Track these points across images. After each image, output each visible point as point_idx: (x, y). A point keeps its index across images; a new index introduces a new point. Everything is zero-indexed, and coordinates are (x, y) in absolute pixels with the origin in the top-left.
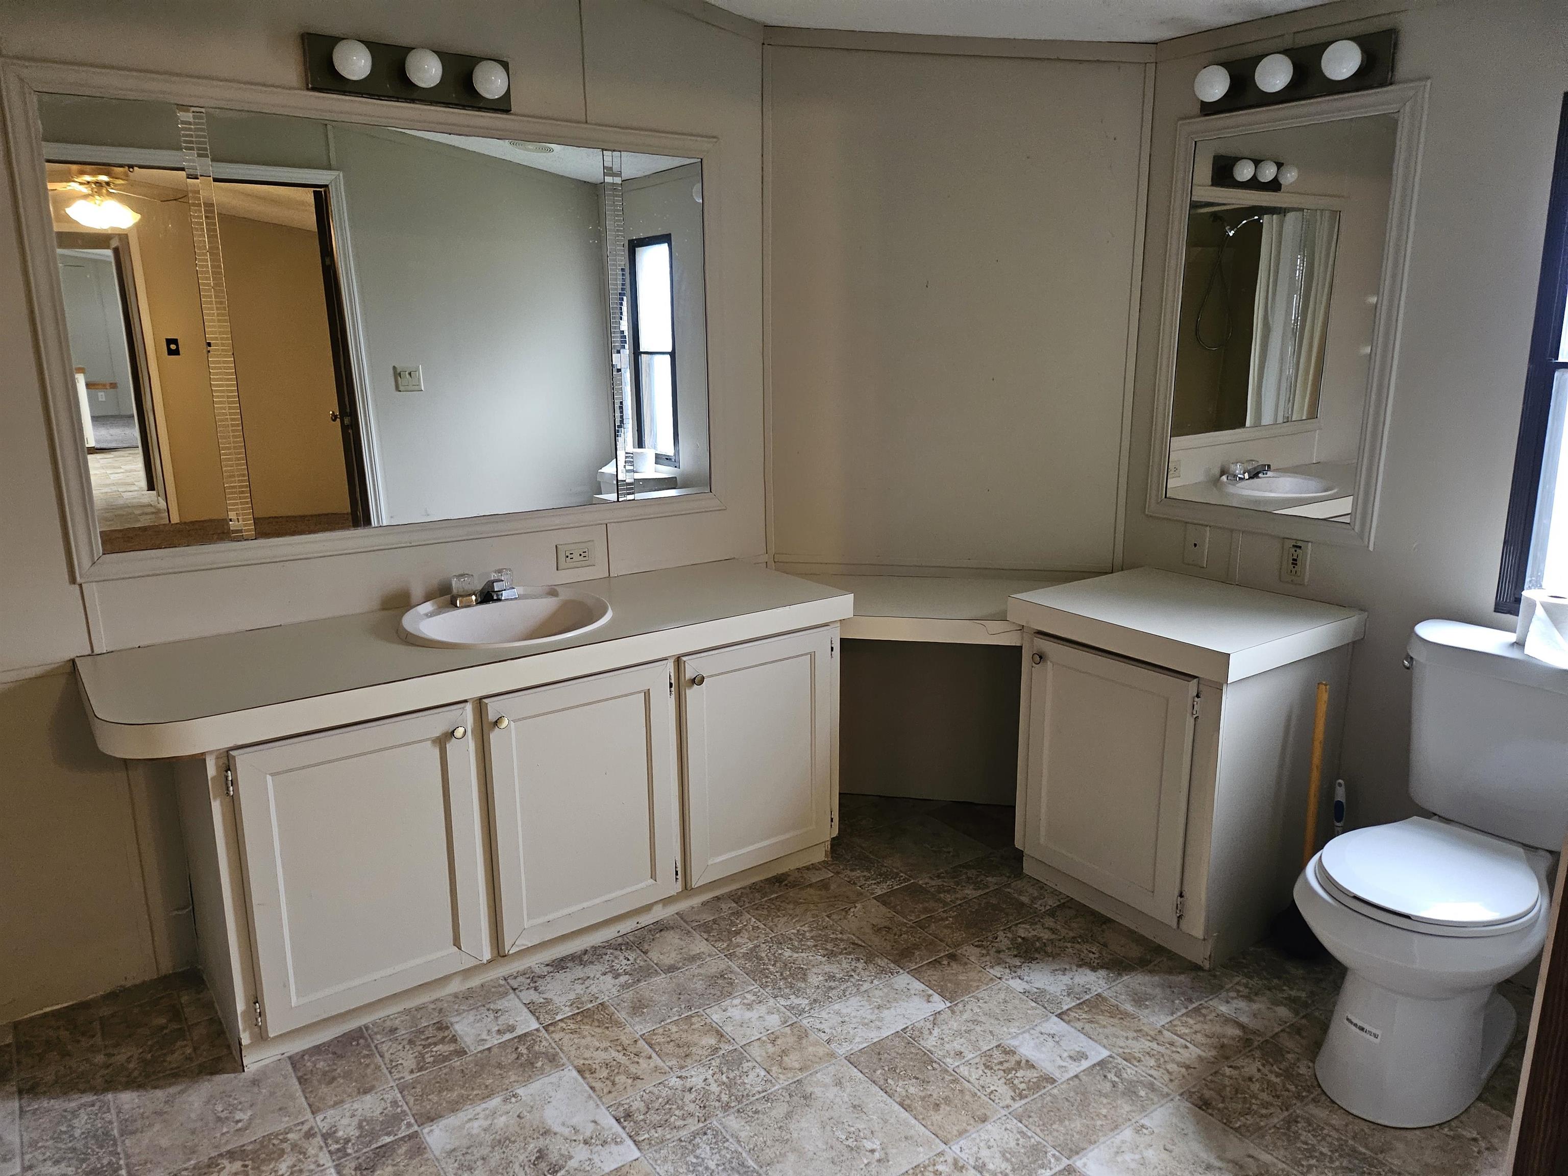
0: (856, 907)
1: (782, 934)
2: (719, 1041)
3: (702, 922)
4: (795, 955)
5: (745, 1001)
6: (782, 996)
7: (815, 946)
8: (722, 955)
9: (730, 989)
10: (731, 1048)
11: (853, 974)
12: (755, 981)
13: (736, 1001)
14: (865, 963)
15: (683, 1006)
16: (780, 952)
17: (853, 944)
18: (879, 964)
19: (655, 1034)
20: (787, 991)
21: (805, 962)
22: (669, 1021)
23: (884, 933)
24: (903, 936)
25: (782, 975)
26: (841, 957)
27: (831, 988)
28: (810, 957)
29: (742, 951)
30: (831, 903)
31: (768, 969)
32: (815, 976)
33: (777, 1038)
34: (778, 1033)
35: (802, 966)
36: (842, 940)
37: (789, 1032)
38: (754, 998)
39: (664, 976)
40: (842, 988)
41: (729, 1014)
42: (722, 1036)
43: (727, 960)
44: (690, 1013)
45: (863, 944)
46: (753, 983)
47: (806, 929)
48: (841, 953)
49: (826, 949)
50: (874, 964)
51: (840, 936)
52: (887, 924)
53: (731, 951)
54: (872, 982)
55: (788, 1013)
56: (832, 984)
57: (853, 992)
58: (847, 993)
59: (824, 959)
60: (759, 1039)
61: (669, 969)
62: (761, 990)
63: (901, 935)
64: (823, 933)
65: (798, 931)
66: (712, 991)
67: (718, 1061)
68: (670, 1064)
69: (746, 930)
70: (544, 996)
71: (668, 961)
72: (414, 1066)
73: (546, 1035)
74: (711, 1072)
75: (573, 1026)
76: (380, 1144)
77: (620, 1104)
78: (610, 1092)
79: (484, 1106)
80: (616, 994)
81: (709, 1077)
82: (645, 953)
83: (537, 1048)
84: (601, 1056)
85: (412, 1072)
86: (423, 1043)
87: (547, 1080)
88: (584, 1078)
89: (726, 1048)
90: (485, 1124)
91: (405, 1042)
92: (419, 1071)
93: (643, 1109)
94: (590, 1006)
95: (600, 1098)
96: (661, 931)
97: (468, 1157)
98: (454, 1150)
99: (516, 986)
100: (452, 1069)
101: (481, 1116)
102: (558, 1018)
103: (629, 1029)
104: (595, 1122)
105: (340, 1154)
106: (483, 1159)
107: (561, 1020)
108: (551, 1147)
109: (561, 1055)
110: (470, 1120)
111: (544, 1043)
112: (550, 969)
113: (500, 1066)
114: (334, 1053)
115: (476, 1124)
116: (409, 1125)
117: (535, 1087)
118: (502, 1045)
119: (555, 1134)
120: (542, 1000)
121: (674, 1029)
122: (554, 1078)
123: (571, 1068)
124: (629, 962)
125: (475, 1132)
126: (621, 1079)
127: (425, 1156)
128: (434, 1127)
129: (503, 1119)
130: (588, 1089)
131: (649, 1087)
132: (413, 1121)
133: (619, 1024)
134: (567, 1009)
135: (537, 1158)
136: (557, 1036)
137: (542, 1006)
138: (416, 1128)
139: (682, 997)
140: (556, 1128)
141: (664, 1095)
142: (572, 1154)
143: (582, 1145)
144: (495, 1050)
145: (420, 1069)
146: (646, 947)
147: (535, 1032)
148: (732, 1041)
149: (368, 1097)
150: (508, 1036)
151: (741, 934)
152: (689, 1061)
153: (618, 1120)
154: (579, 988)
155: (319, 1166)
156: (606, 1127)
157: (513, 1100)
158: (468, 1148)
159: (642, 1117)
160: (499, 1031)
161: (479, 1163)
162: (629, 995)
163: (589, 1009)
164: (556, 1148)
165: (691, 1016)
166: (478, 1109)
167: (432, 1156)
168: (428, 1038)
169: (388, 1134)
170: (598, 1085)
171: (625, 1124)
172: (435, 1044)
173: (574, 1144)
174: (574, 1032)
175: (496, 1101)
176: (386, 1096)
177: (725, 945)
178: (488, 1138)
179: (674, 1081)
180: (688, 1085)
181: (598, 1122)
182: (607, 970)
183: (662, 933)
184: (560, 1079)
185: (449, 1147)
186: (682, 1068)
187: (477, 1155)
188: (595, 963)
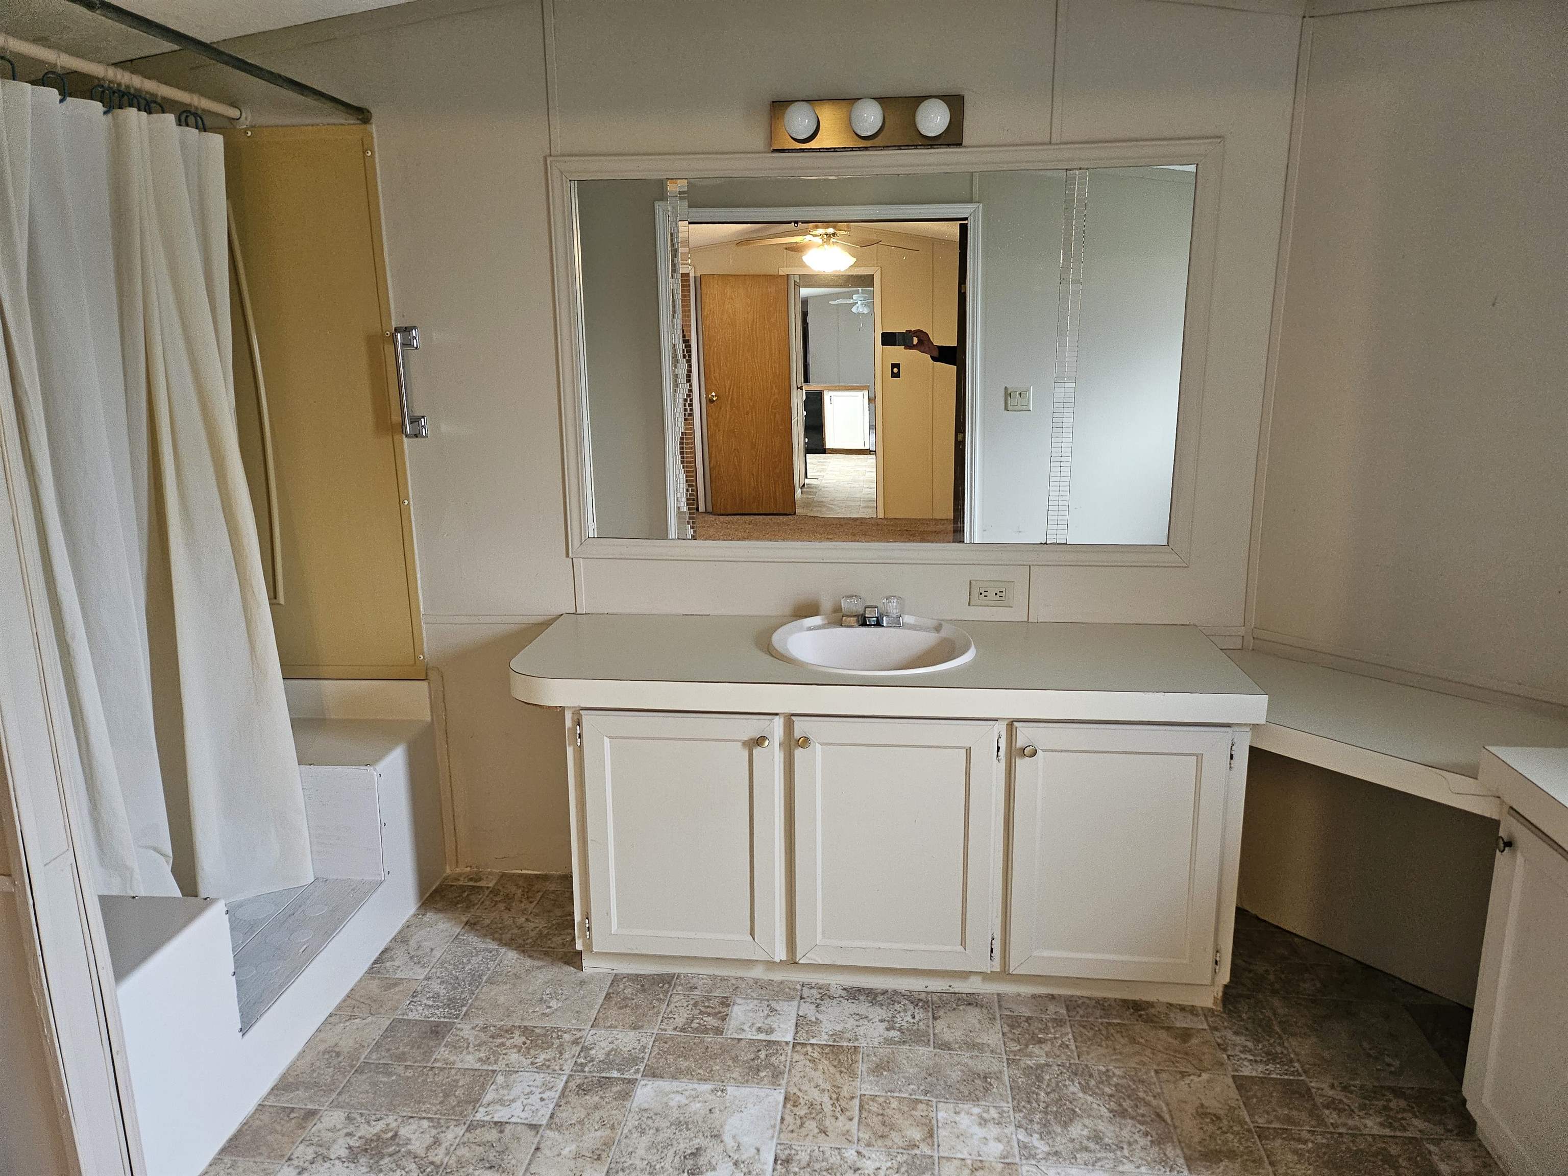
0: (1200, 1076)
1: (1086, 1066)
2: (923, 1140)
3: (1015, 1014)
4: (1081, 1095)
5: (985, 1115)
6: (1026, 1129)
7: (1111, 1096)
8: (1005, 1057)
9: (980, 1095)
10: (929, 1153)
11: (1125, 1147)
12: (1013, 1099)
13: (976, 1110)
14: (1152, 1142)
15: (922, 1088)
16: (1067, 1083)
17: (1158, 1115)
18: (1167, 1153)
19: (873, 1100)
20: (1036, 1127)
21: (1085, 1107)
22: (897, 1094)
23: (1208, 1120)
24: (1229, 1135)
25: (1047, 1107)
26: (1129, 1121)
27: (1086, 1149)
28: (1095, 1106)
29: (1029, 1062)
30: (1173, 1059)
31: (1037, 1094)
32: (1080, 1127)
33: (982, 1168)
34: (987, 1165)
35: (1077, 1110)
36: (1147, 1104)
37: (999, 1170)
38: (996, 1116)
39: (931, 1049)
40: (1099, 1155)
41: (957, 1119)
42: (931, 1136)
43: (1005, 1064)
44: (922, 1098)
45: (1169, 1121)
46: (1010, 1100)
47: (1117, 1072)
48: (1132, 1118)
49: (1120, 1105)
50: (1160, 1148)
51: (1150, 1098)
52: (1221, 1113)
53: (1018, 1057)
54: (1138, 1167)
55: (1016, 1150)
56: (1092, 1145)
57: (1107, 1166)
58: (1099, 1164)
59: (1108, 1114)
60: (963, 1159)
61: (942, 1045)
62: (1011, 1112)
63: (1226, 1133)
64: (1134, 1087)
65: (1108, 1071)
66: (962, 1088)
67: (905, 1157)
68: (861, 1135)
69: (1052, 1043)
70: (819, 1016)
71: (947, 1036)
72: (680, 1025)
73: (789, 1052)
74: (889, 1164)
75: (816, 1055)
76: (608, 1075)
77: (790, 1147)
78: (792, 1131)
79: (696, 1086)
80: (876, 1044)
81: (884, 1168)
82: (935, 1018)
83: (773, 1059)
84: (814, 1094)
85: (675, 1029)
86: (703, 1009)
87: (756, 1091)
88: (784, 1107)
89: (925, 1149)
90: (684, 1101)
91: (692, 1002)
92: (681, 1031)
93: (804, 1163)
94: (845, 1044)
95: (781, 1131)
96: (969, 1004)
97: (650, 1122)
98: (646, 1110)
99: (805, 996)
100: (702, 1041)
101: (687, 1093)
102: (813, 1041)
103: (857, 1083)
104: (758, 1150)
105: (579, 1068)
106: (657, 1130)
107: (812, 1045)
108: (708, 1151)
109: (786, 1076)
110: (678, 1092)
111: (783, 1058)
112: (844, 993)
113: (735, 1059)
114: (643, 986)
115: (678, 1098)
116: (637, 1071)
117: (745, 1091)
118: (752, 1042)
119: (722, 1141)
120: (813, 1019)
121: (894, 1104)
122: (762, 1093)
123: (783, 1091)
124: (912, 1021)
125: (672, 1104)
126: (811, 1125)
127: (625, 1103)
128: (651, 1083)
129: (698, 1105)
130: (779, 1118)
131: (826, 1147)
132: (642, 1070)
133: (853, 1075)
134: (826, 1037)
135: (692, 1154)
136: (796, 1057)
137: (811, 1023)
138: (639, 1076)
139: (929, 1079)
140: (727, 1138)
141: (831, 1161)
142: (718, 1167)
143: (731, 1164)
144: (743, 1043)
145: (683, 1030)
146: (941, 1013)
147: (784, 1044)
148: (936, 1147)
149: (632, 1034)
150: (762, 1036)
151: (1043, 1046)
152: (880, 1142)
153: (776, 1160)
154: (851, 1023)
155: (561, 1069)
156: (762, 1161)
157: (719, 1093)
158: (656, 1114)
159: (797, 1169)
160: (760, 1028)
161: (652, 1131)
162: (884, 1051)
163: (842, 1046)
164: (713, 1153)
165: (921, 1102)
166: (691, 1086)
167: (628, 1106)
168: (708, 1007)
169: (619, 1070)
170: (789, 1119)
171: (779, 1167)
172: (709, 1015)
173: (727, 1159)
174: (813, 1061)
175: (707, 1087)
176: (643, 1039)
177: (1018, 1047)
178: (676, 1114)
179: (850, 1154)
180: (859, 1165)
181: (761, 1152)
182: (887, 1019)
183: (969, 1007)
184: (767, 1095)
185: (646, 1106)
186: (869, 1145)
187: (656, 1125)
188: (884, 1007)
